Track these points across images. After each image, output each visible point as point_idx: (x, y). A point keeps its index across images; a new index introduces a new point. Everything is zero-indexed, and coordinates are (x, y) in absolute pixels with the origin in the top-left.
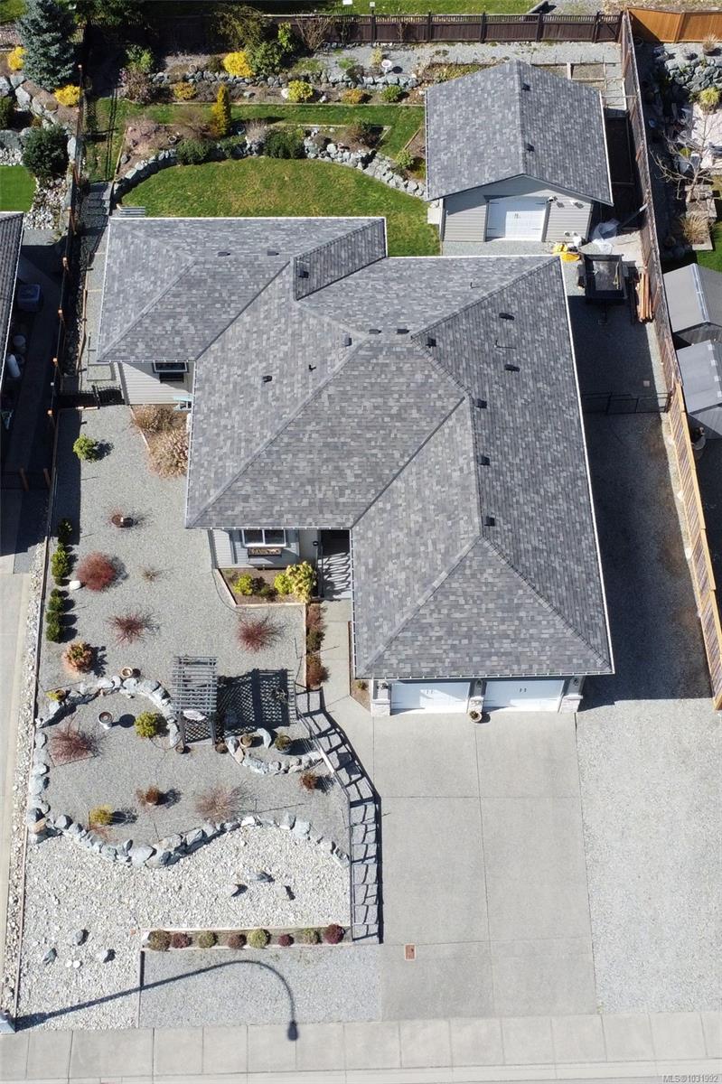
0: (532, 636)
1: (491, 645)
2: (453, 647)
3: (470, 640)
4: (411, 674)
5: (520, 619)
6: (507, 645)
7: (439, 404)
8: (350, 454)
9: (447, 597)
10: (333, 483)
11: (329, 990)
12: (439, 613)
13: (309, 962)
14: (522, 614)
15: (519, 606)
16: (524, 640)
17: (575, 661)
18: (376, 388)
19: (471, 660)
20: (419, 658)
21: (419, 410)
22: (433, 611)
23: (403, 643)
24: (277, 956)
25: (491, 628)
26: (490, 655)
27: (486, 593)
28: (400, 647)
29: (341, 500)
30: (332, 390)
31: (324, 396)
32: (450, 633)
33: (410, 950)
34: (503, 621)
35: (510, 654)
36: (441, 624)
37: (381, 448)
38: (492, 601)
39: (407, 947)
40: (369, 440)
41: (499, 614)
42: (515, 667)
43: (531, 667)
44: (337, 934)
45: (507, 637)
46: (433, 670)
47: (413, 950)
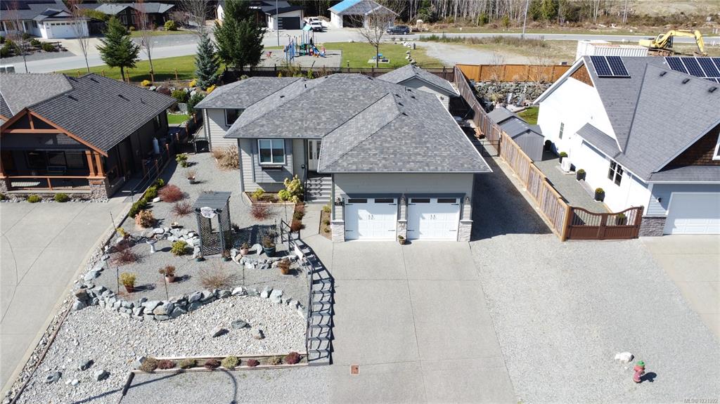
0: (436, 155)
1: (409, 158)
2: (384, 158)
3: (396, 155)
4: (356, 170)
5: (428, 148)
6: (419, 158)
7: (375, 95)
8: (325, 111)
9: (380, 138)
10: (314, 121)
11: (285, 395)
12: (375, 144)
13: (270, 378)
14: (428, 145)
15: (425, 142)
16: (431, 156)
17: (466, 166)
18: (340, 90)
19: (396, 164)
20: (362, 163)
21: (364, 97)
22: (371, 143)
23: (351, 156)
24: (244, 375)
25: (408, 151)
26: (409, 162)
27: (404, 137)
28: (349, 158)
29: (318, 127)
30: (316, 90)
31: (312, 91)
32: (382, 153)
33: (355, 369)
34: (416, 148)
35: (422, 162)
36: (376, 149)
37: (342, 109)
38: (409, 140)
39: (352, 367)
40: (336, 106)
41: (414, 145)
42: (426, 168)
43: (437, 168)
44: (296, 359)
45: (420, 155)
46: (371, 169)
47: (357, 369)
